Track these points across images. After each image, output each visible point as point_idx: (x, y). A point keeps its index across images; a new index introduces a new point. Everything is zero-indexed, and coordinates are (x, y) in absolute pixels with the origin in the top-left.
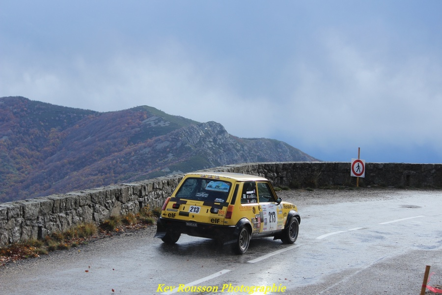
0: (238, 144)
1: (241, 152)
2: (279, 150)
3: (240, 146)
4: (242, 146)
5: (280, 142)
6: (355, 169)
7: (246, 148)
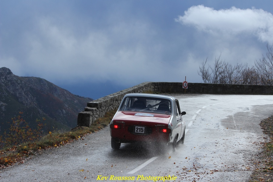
0: (18, 80)
1: (21, 84)
2: (41, 83)
3: (19, 81)
4: (21, 81)
5: (42, 79)
6: (184, 85)
7: (23, 82)
